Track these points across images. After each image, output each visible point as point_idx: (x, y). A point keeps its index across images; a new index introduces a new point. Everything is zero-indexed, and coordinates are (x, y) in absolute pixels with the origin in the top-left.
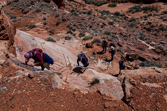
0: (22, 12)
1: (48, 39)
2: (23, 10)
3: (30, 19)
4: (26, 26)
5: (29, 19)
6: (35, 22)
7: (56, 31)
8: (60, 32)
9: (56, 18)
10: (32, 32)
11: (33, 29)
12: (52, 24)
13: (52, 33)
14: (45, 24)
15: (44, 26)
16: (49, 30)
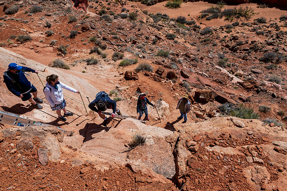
0: (4, 11)
1: (54, 62)
2: (5, 8)
3: (20, 25)
4: (13, 38)
5: (17, 25)
6: (29, 30)
7: (71, 48)
8: (77, 51)
9: (70, 25)
10: (24, 49)
11: (26, 43)
12: (63, 35)
13: (61, 52)
14: (49, 35)
15: (46, 39)
16: (56, 47)
